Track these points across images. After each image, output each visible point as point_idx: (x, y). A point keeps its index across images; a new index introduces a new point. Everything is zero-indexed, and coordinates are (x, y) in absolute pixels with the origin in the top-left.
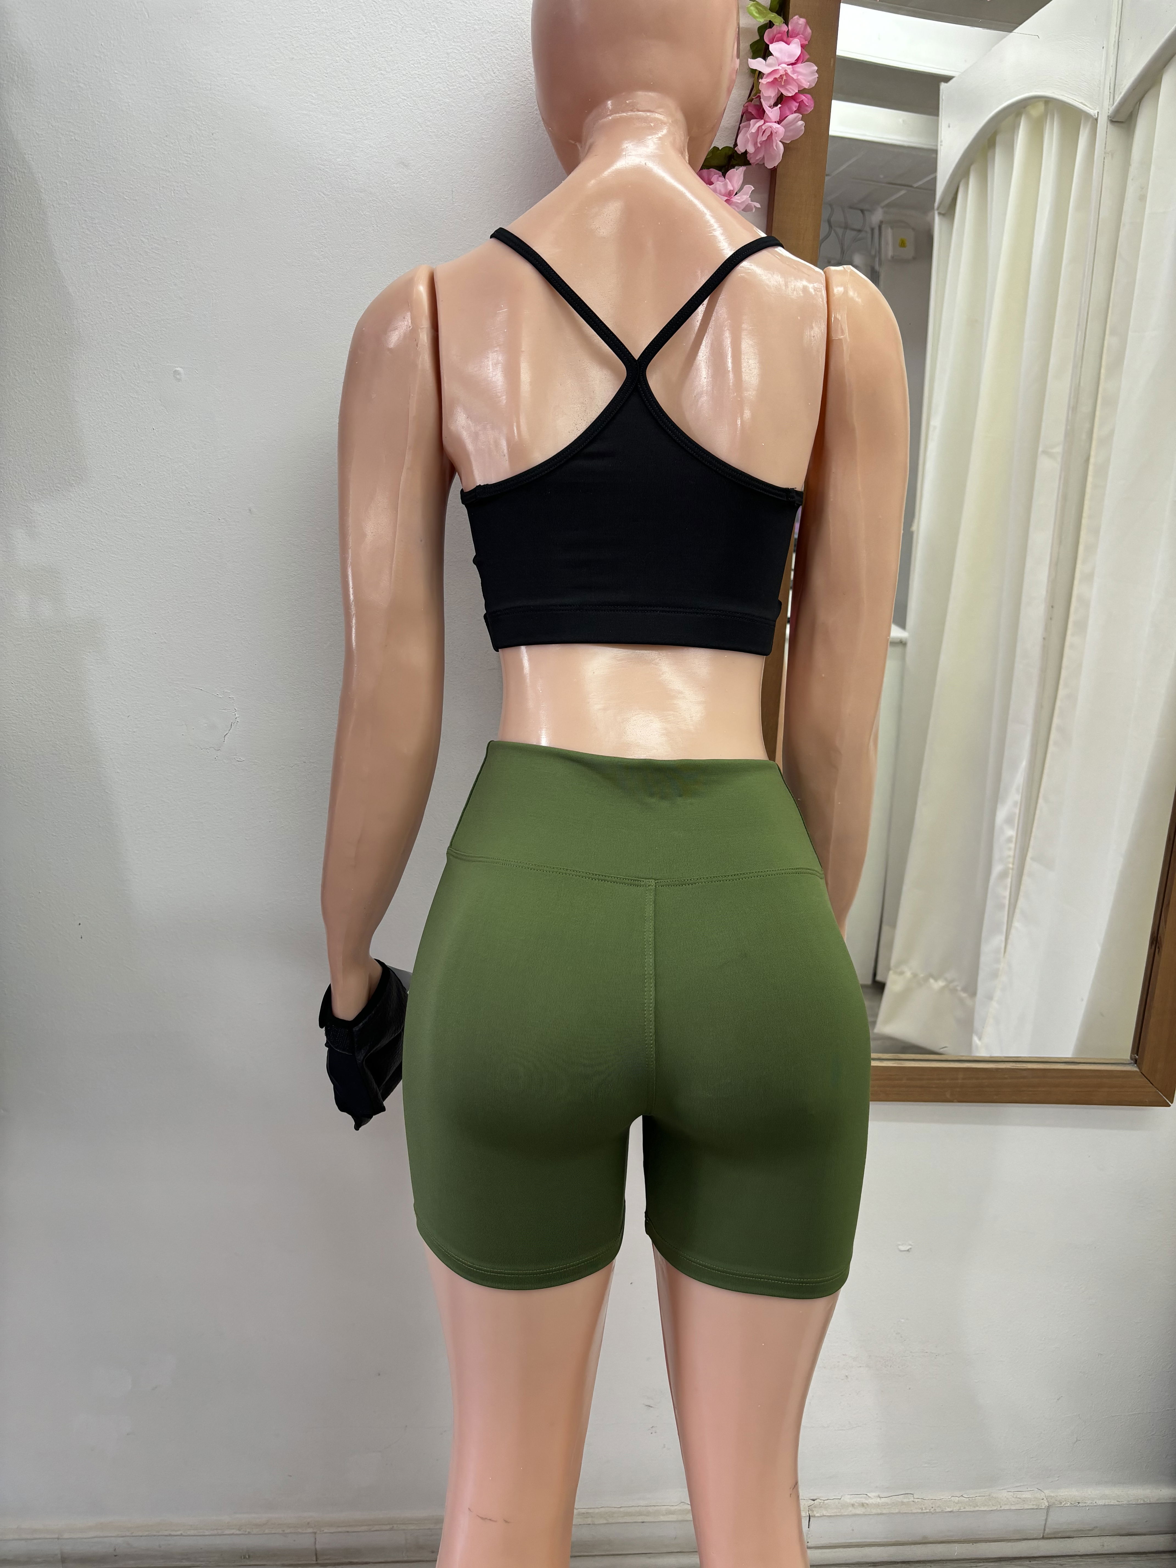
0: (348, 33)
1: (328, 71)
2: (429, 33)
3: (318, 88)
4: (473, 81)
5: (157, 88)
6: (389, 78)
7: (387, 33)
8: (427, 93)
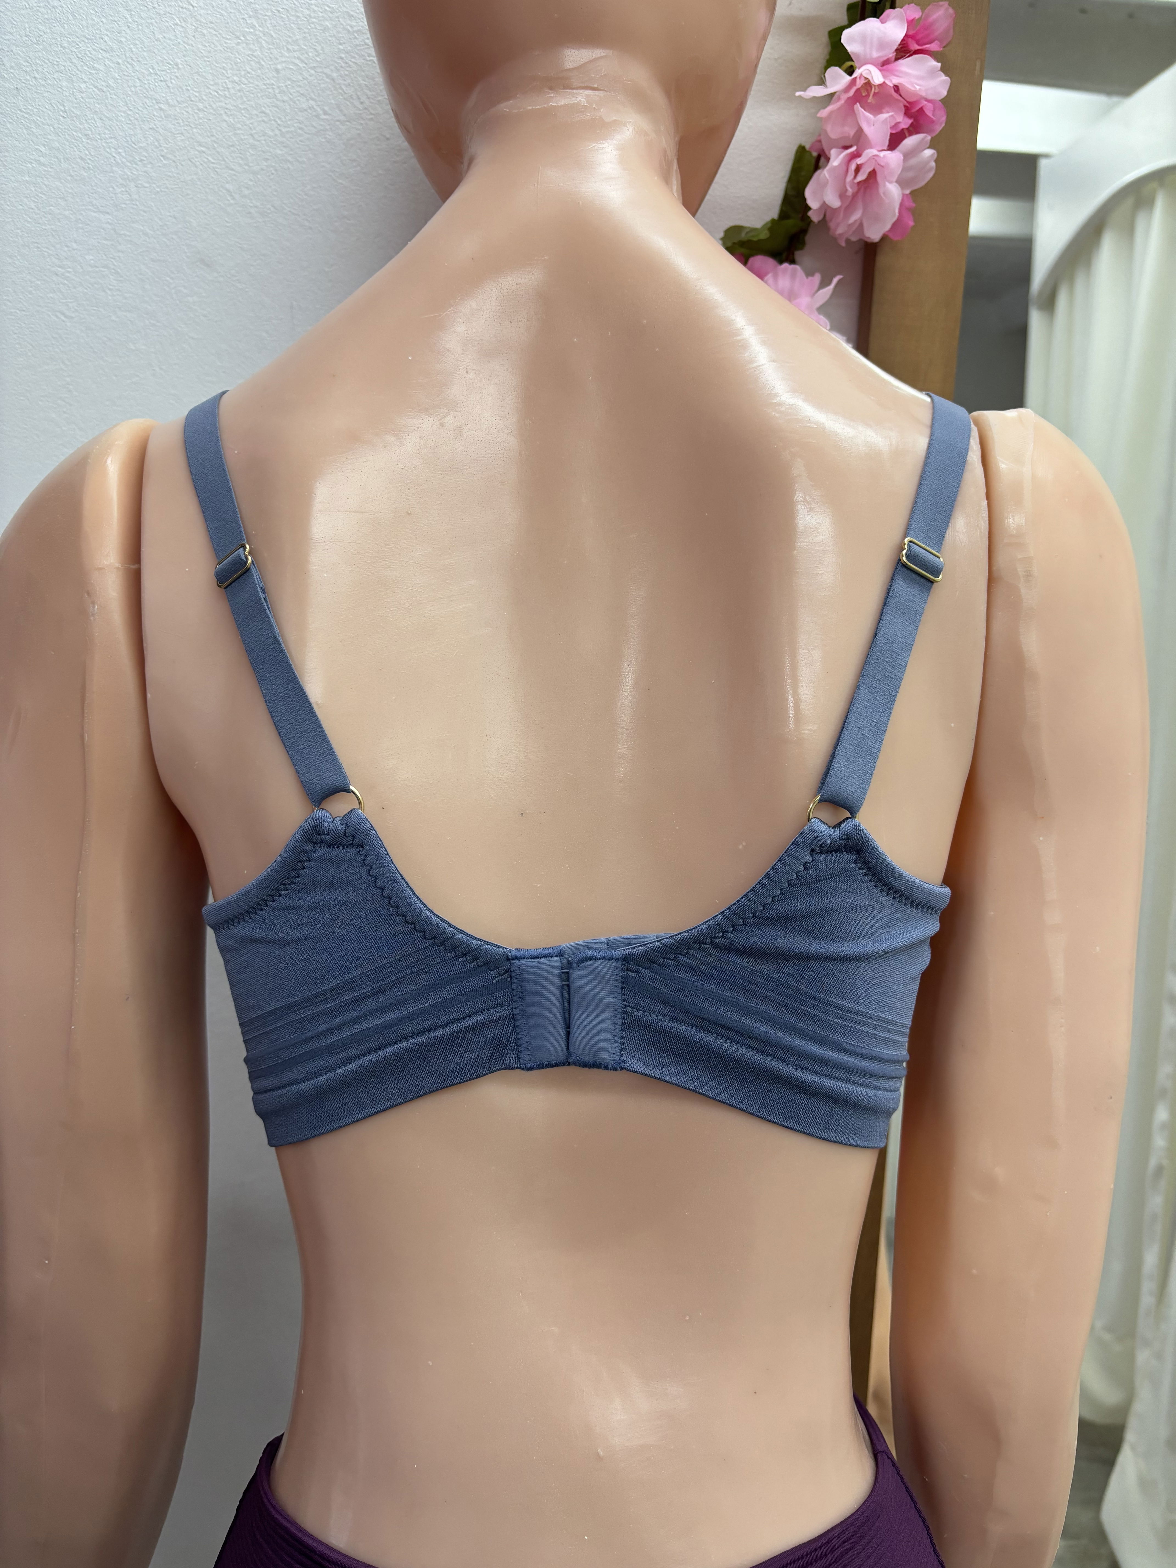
0: (102, 40)
1: (67, 108)
2: (244, 36)
3: (49, 137)
4: (323, 117)
6: (175, 115)
7: (170, 39)
8: (242, 139)
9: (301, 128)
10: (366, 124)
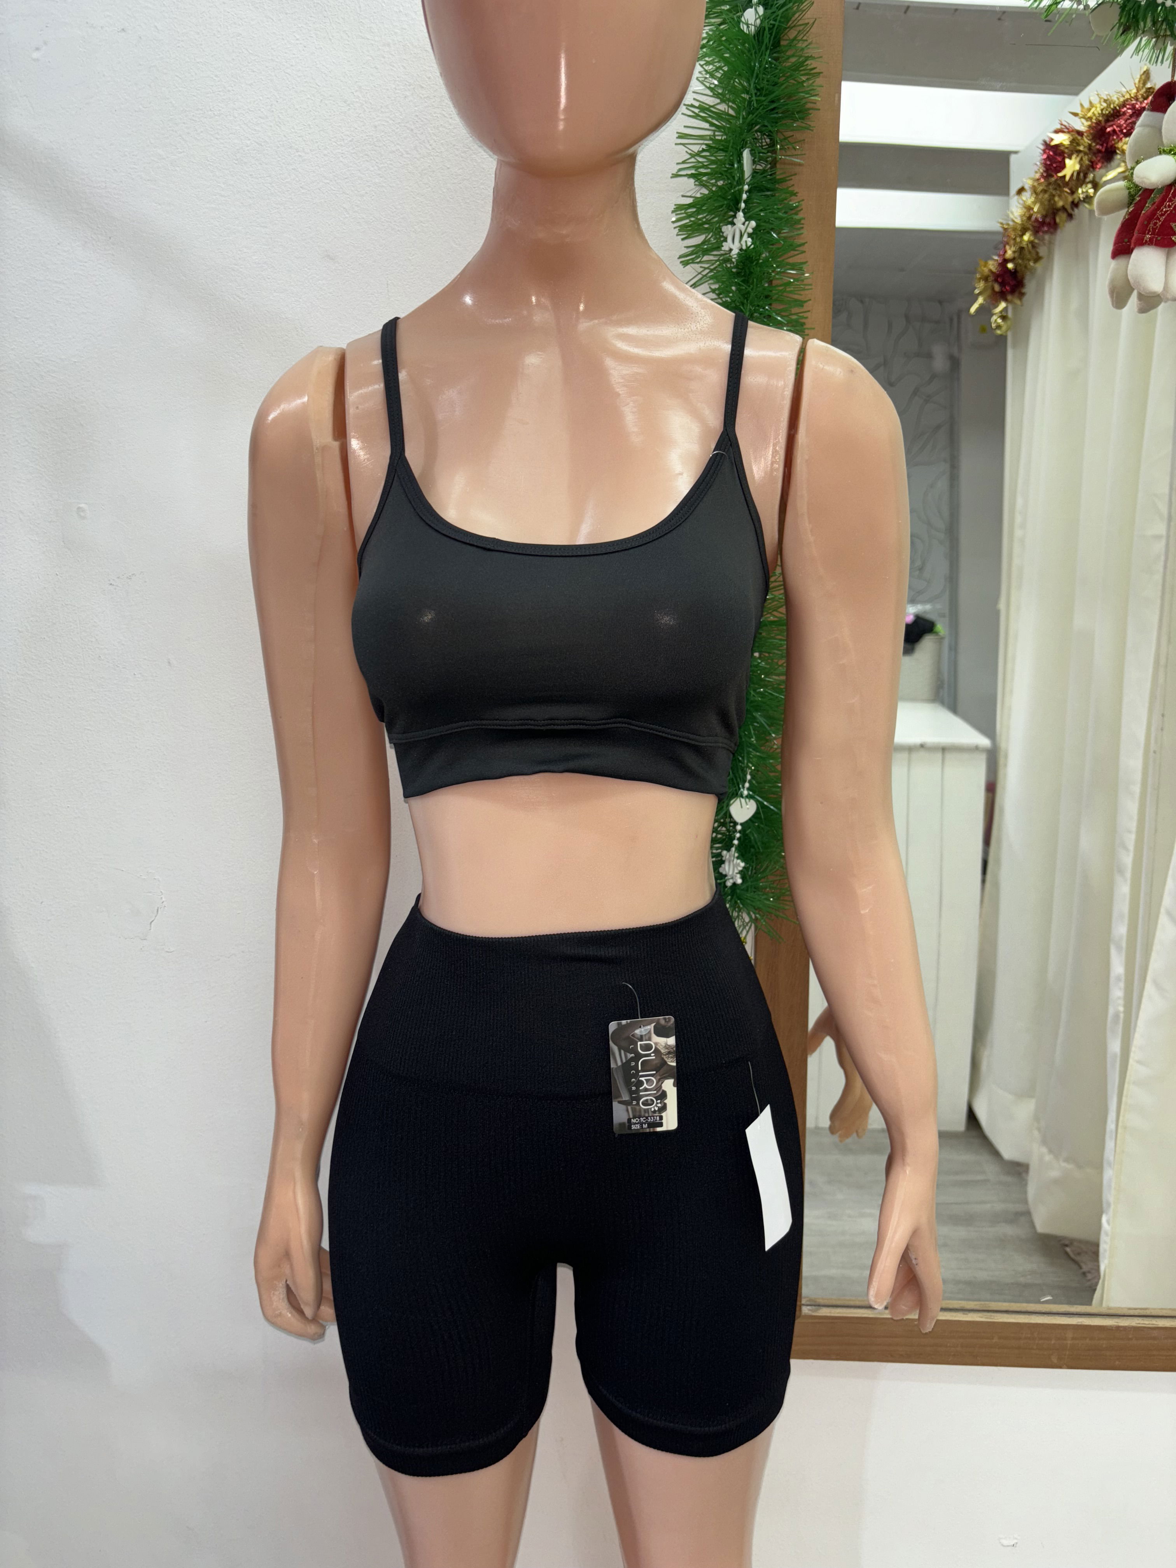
1: (238, 158)
2: (353, 104)
3: (227, 177)
4: (406, 156)
5: (46, 191)
6: (309, 159)
7: (305, 109)
8: (353, 174)
9: (391, 164)
10: (434, 159)
